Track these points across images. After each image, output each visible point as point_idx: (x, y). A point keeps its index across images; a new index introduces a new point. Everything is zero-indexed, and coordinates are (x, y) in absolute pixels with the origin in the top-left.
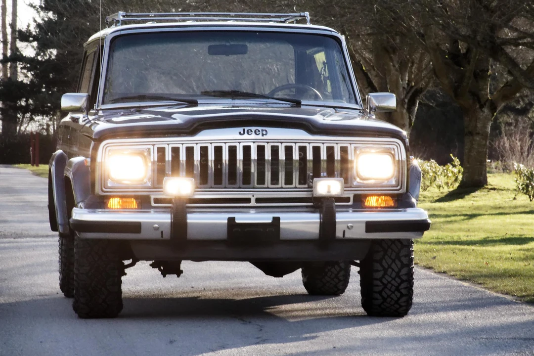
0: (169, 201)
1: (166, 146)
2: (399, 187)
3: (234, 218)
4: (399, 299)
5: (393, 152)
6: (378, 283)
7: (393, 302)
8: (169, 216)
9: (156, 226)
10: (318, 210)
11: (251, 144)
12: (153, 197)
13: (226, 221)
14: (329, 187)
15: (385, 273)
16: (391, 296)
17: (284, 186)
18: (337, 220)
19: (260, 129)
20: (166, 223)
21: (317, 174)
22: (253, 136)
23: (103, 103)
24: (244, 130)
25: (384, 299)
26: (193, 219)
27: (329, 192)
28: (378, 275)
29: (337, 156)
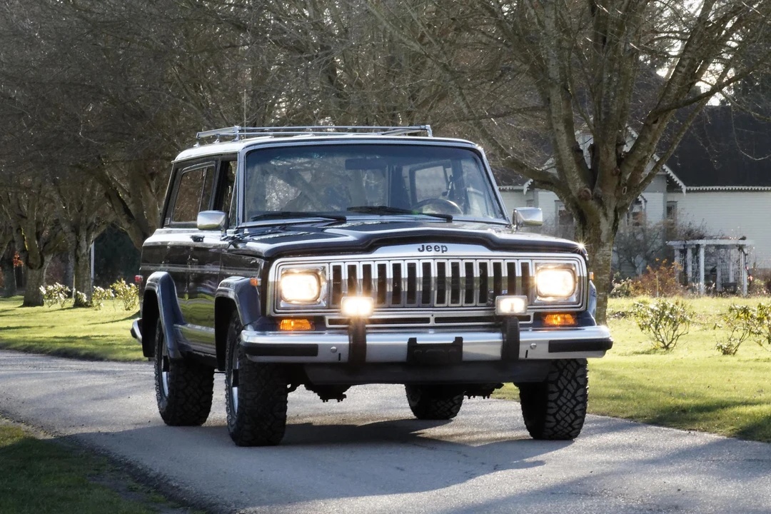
0: (348, 322)
1: (342, 264)
2: (580, 305)
3: (415, 339)
4: (573, 421)
5: (574, 269)
6: (553, 405)
7: (567, 425)
8: (347, 337)
9: (334, 348)
10: (499, 329)
11: (431, 261)
12: (327, 318)
13: (406, 342)
14: (512, 305)
15: (561, 395)
16: (566, 419)
17: (464, 305)
18: (521, 340)
19: (440, 245)
20: (344, 345)
21: (498, 292)
22: (433, 253)
23: (243, 221)
24: (423, 246)
25: (558, 422)
26: (373, 340)
27: (512, 310)
28: (553, 397)
29: (519, 273)
